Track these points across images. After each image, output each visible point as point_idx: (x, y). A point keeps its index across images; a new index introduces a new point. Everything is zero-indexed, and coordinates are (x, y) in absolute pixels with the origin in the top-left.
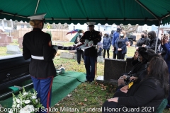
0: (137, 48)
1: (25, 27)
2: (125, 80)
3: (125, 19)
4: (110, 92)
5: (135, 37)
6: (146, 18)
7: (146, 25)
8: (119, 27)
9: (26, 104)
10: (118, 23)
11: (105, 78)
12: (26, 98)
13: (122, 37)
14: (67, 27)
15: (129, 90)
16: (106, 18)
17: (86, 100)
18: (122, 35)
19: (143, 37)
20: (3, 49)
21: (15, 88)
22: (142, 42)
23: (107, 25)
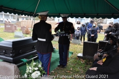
0: (106, 34)
1: (25, 19)
2: (99, 56)
3: (98, 14)
4: (87, 64)
5: (102, 27)
6: (113, 14)
7: (112, 19)
8: (92, 20)
9: (35, 70)
10: (92, 17)
11: (83, 55)
12: (35, 66)
13: (94, 27)
14: (53, 20)
15: (104, 63)
16: (85, 14)
17: (71, 69)
18: (94, 25)
19: (110, 26)
20: (12, 34)
21: (25, 60)
22: (109, 30)
23: (85, 18)
